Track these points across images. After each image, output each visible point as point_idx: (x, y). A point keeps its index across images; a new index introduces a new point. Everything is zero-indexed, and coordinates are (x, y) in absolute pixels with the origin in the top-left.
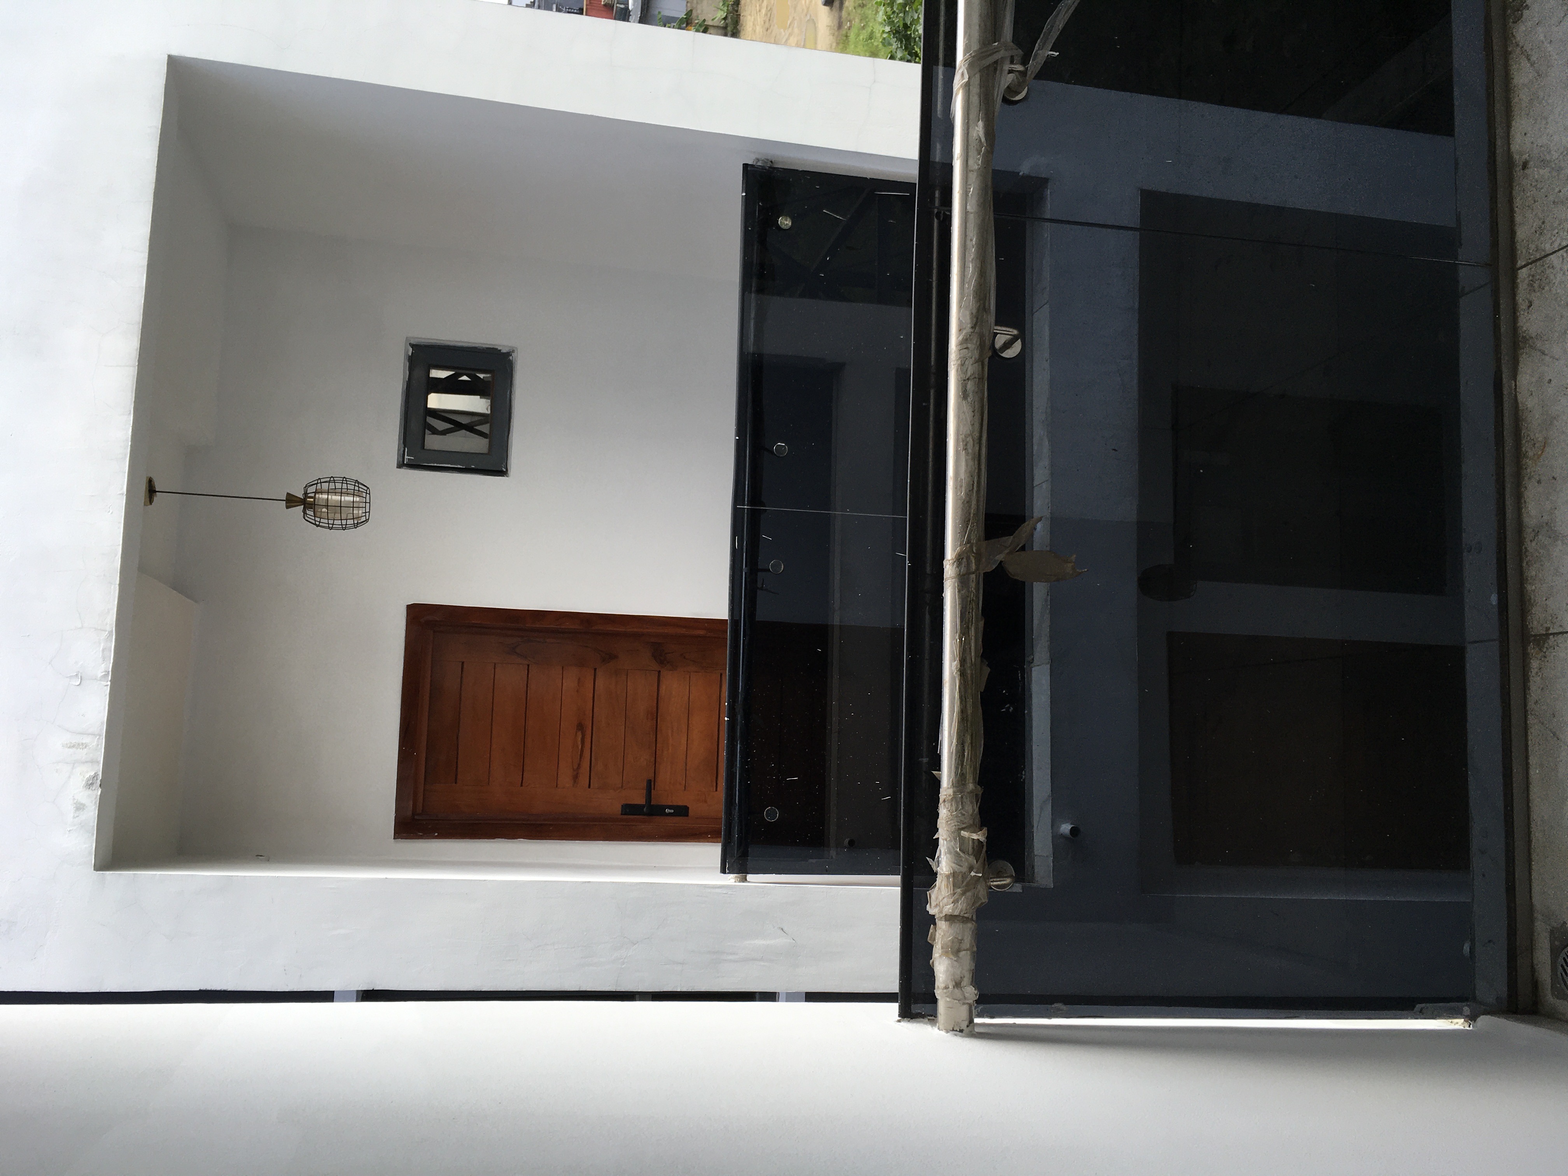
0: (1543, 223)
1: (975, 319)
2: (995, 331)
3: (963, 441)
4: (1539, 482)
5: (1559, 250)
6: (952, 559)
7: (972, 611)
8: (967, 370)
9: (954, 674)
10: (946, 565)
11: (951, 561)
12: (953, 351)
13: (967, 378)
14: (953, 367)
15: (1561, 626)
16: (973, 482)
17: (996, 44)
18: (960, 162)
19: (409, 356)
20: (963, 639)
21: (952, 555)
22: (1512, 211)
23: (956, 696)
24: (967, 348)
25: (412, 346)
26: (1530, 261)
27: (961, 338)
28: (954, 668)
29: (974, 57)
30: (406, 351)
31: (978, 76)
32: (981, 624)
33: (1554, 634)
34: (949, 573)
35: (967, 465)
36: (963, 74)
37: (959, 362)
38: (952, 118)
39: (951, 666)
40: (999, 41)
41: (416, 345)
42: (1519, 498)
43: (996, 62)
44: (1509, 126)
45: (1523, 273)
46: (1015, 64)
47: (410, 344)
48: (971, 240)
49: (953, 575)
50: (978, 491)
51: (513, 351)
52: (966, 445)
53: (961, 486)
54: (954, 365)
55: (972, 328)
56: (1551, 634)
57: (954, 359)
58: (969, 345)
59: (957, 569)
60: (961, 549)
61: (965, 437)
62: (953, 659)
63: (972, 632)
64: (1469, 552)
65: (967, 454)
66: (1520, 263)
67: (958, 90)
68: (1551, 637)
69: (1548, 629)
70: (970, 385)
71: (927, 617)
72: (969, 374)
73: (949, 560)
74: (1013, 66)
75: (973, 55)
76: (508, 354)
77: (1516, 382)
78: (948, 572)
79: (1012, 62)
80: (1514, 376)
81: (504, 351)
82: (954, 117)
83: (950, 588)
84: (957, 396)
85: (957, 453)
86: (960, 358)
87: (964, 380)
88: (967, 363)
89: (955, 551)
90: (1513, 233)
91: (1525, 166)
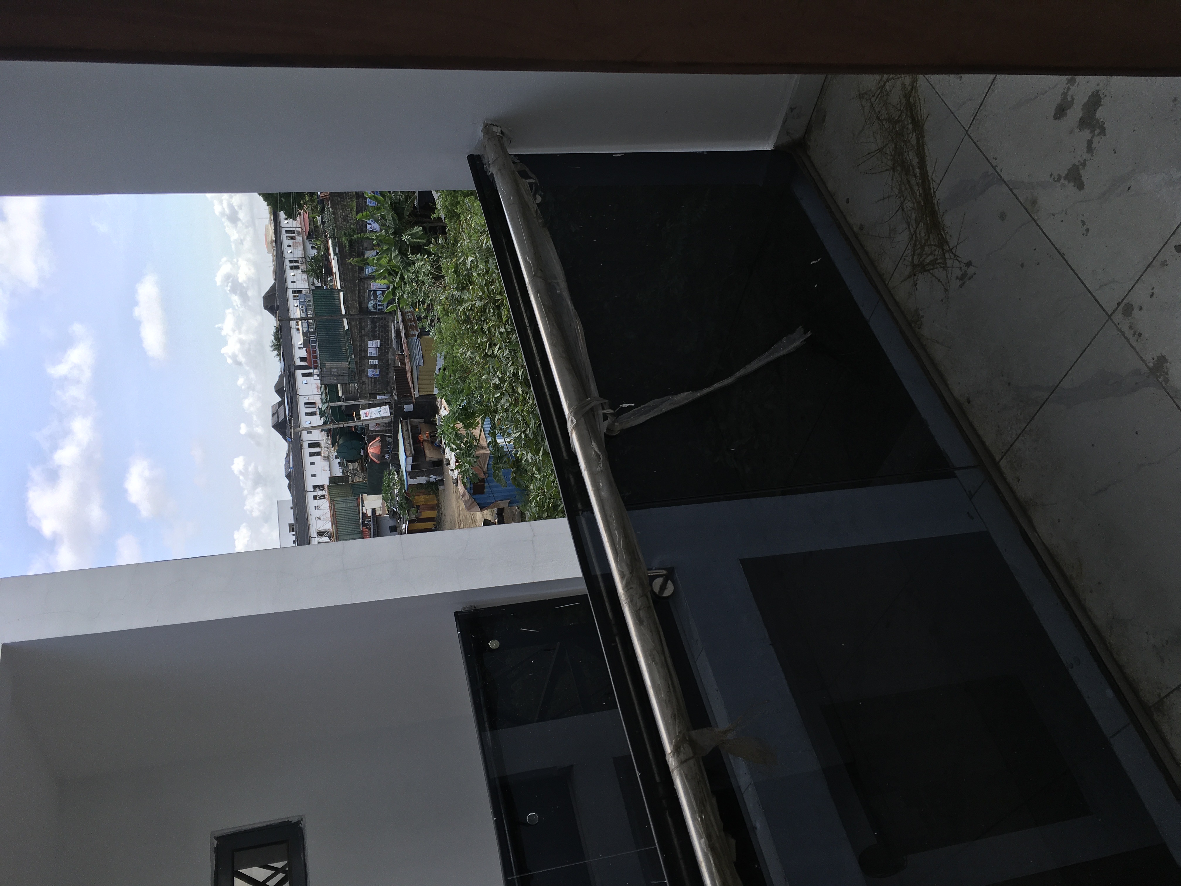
0: (999, 427)
1: (631, 567)
2: (649, 574)
3: (650, 656)
4: (1091, 591)
5: (1018, 438)
6: (672, 751)
7: (703, 790)
8: (636, 604)
9: (706, 850)
10: (669, 759)
11: (671, 754)
12: (622, 594)
13: (638, 608)
14: (625, 605)
15: (1167, 688)
16: (668, 684)
17: (589, 399)
18: (588, 473)
19: (215, 848)
20: (703, 817)
21: (670, 748)
22: (974, 430)
23: (714, 871)
24: (631, 588)
25: (217, 838)
26: (1003, 454)
27: (624, 582)
28: (703, 845)
29: (576, 408)
30: (212, 844)
31: (582, 419)
32: (714, 800)
33: (1166, 697)
34: (674, 764)
35: (659, 673)
36: (572, 421)
37: (629, 600)
38: (573, 451)
39: (700, 844)
40: (590, 397)
41: (218, 838)
42: (1084, 609)
43: (592, 409)
44: (947, 385)
45: (1003, 464)
46: (607, 409)
47: (215, 837)
48: (611, 516)
49: (677, 765)
50: (675, 691)
51: (302, 819)
52: (654, 658)
53: (660, 690)
54: (625, 603)
55: (631, 573)
56: (1164, 698)
57: (624, 599)
58: (632, 586)
59: (678, 758)
60: (676, 740)
61: (651, 651)
62: (700, 837)
63: (708, 808)
64: (1072, 667)
65: (656, 664)
66: (997, 459)
67: (572, 431)
68: (1165, 700)
69: (1159, 695)
70: (642, 614)
71: (669, 820)
72: (639, 604)
73: (670, 753)
74: (605, 411)
75: (575, 408)
76: (298, 823)
77: (1037, 532)
78: (672, 764)
79: (603, 409)
80: (1034, 529)
81: (294, 820)
82: (575, 448)
83: (678, 777)
84: (635, 624)
85: (648, 666)
86: (628, 596)
87: (637, 611)
88: (634, 598)
89: (672, 744)
90: (983, 443)
91: (969, 402)
